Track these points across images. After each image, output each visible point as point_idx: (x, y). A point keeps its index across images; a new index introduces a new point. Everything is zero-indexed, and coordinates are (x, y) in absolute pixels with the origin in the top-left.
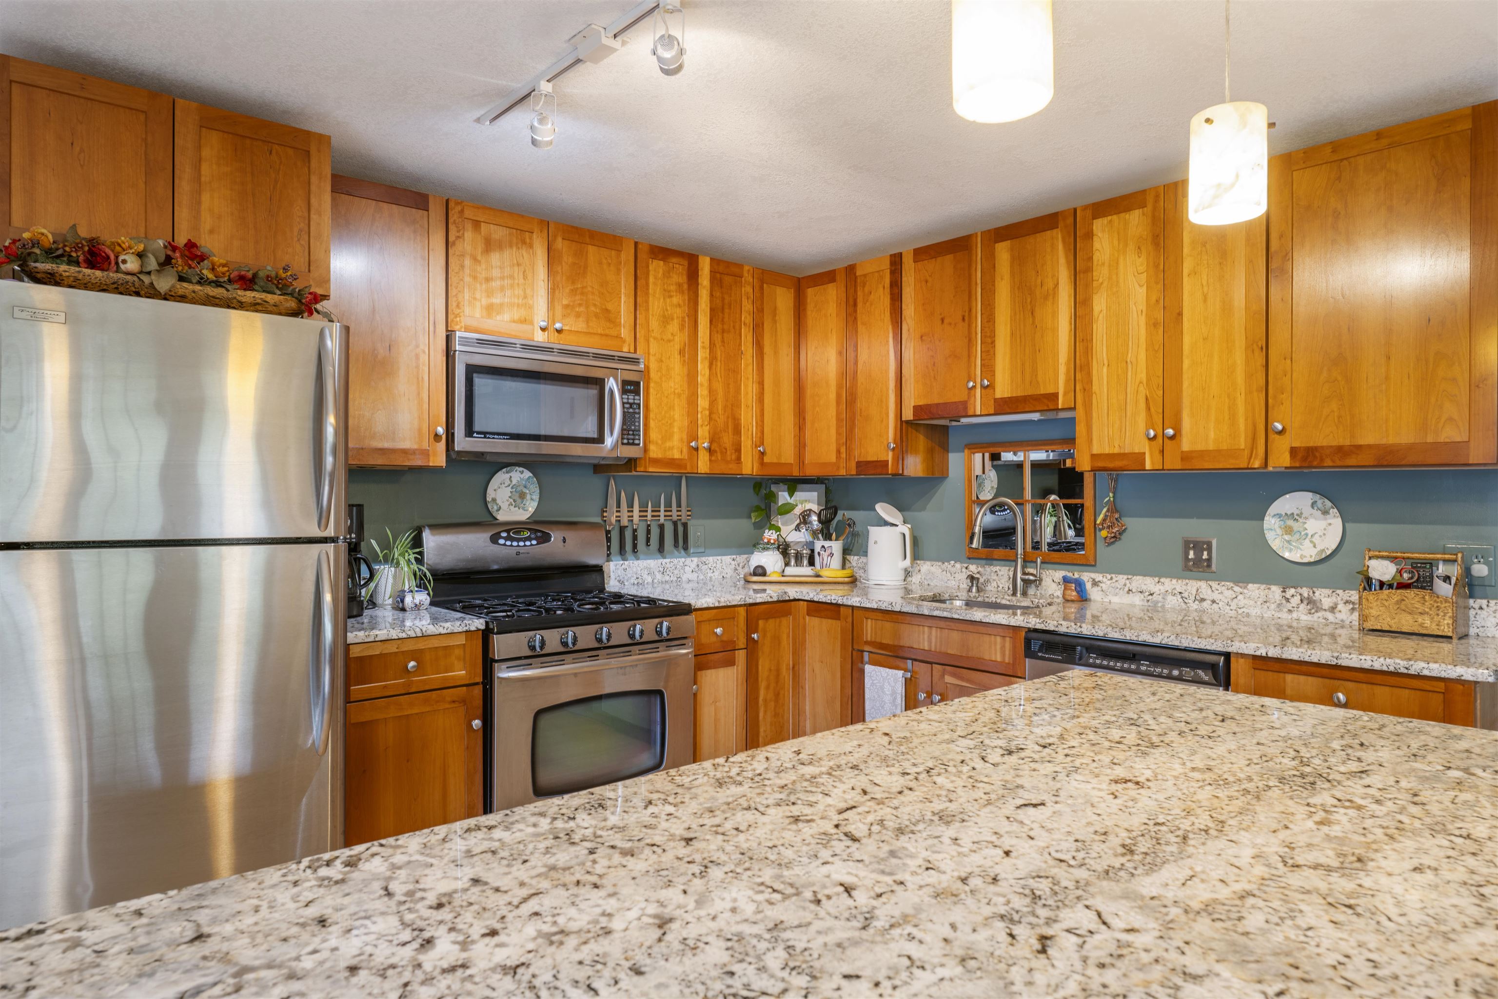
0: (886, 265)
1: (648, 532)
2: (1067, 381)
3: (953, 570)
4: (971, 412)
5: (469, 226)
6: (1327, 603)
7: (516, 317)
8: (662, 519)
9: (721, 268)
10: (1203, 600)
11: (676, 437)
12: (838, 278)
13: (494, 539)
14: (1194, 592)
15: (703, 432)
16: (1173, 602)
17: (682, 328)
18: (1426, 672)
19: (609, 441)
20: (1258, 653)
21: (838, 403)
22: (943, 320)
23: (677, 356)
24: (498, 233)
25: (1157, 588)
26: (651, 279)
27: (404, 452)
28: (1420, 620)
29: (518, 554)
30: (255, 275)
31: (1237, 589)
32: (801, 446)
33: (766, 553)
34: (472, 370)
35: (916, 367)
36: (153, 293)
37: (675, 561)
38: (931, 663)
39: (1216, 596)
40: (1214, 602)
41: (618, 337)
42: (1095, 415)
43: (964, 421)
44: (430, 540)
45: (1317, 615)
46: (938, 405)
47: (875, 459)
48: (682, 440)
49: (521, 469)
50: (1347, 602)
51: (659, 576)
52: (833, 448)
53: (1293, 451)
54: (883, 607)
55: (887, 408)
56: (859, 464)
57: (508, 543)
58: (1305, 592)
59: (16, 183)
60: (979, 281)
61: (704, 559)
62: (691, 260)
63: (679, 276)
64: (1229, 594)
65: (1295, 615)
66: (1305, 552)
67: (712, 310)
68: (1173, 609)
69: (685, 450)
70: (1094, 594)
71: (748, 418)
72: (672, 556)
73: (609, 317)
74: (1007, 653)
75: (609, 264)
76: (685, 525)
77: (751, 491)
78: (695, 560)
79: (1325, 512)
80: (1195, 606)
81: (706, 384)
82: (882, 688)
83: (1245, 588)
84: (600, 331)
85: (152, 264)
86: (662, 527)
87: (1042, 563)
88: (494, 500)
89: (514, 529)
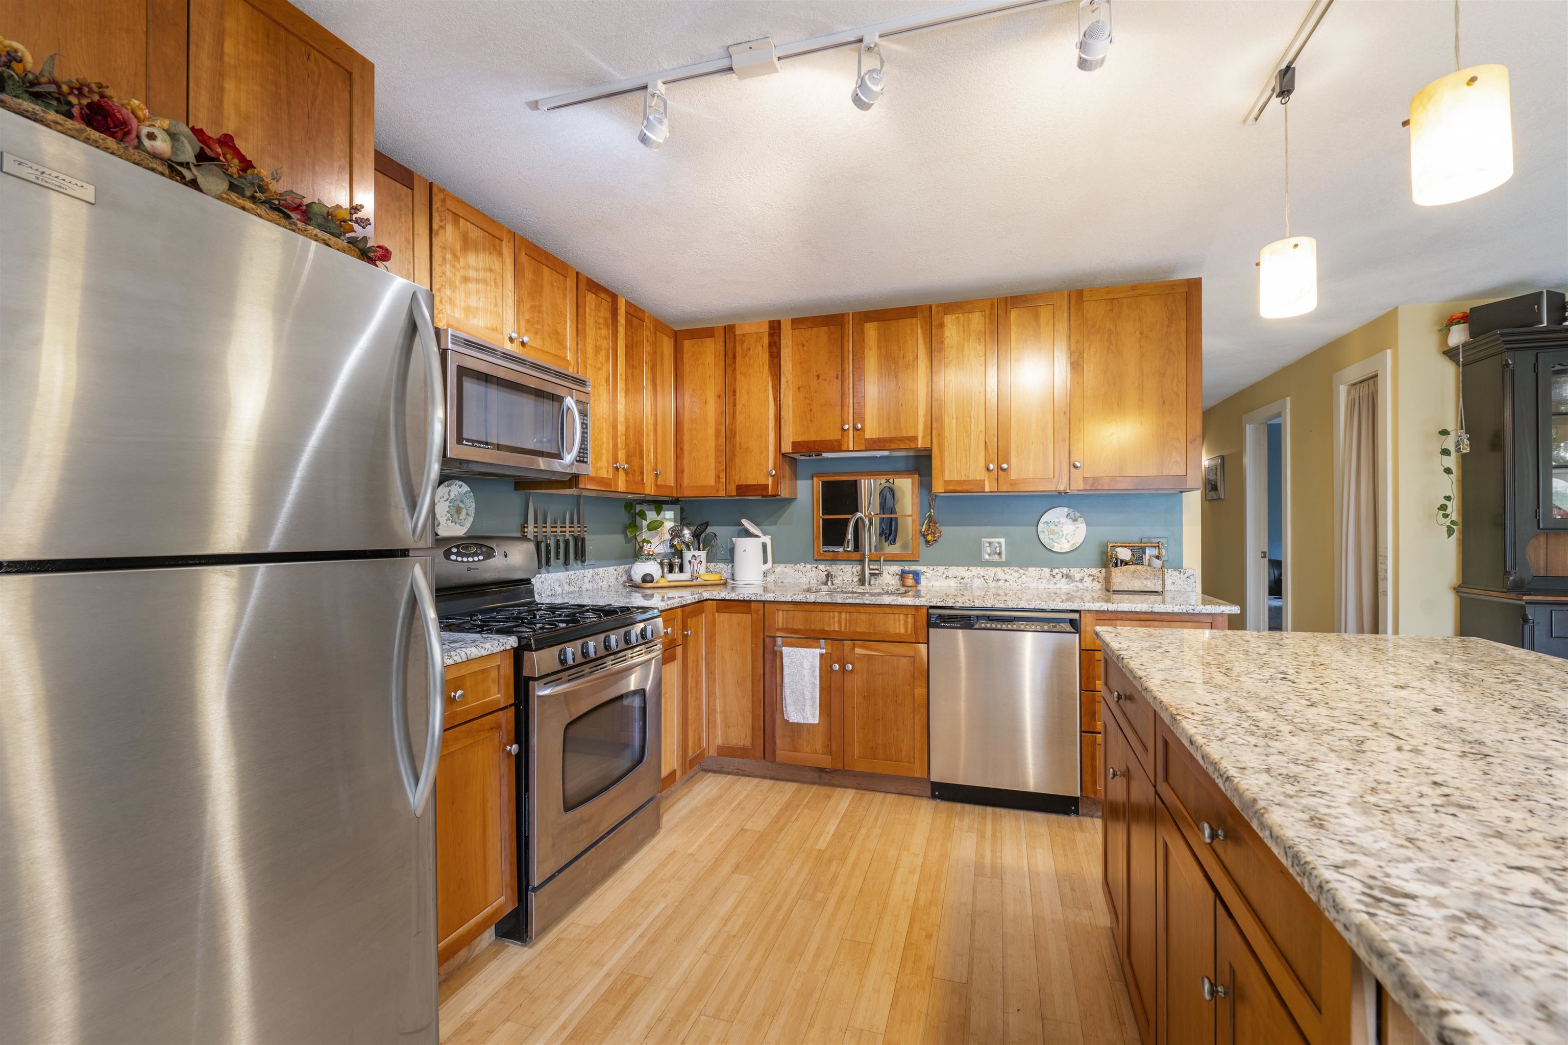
0: (765, 329)
1: (558, 546)
2: (925, 428)
3: (805, 569)
4: (844, 448)
5: (449, 217)
6: (1078, 577)
7: (489, 323)
8: (567, 534)
9: (632, 311)
10: (999, 580)
11: (604, 458)
12: (716, 334)
13: (447, 554)
14: (993, 575)
15: (621, 455)
16: (978, 582)
17: (607, 358)
18: (1204, 611)
19: (569, 458)
20: (1102, 609)
21: (717, 436)
22: (818, 377)
23: (605, 384)
24: (475, 233)
25: (965, 573)
26: (588, 310)
28: (1145, 583)
29: (469, 569)
30: (308, 208)
31: (1021, 571)
33: (649, 563)
34: (461, 372)
35: (794, 411)
37: (578, 572)
38: (843, 640)
39: (1007, 577)
40: (1006, 581)
41: (565, 359)
42: (946, 453)
43: (825, 455)
45: (1072, 585)
46: (814, 442)
47: (755, 483)
48: (608, 461)
49: (461, 483)
50: (1089, 576)
51: (566, 587)
52: (712, 474)
53: (1085, 479)
54: (798, 600)
55: (767, 442)
56: (739, 488)
57: (459, 559)
58: (1065, 571)
60: (851, 349)
61: (596, 570)
62: (612, 299)
63: (605, 313)
64: (1017, 575)
65: (1058, 586)
66: (1062, 546)
67: (626, 347)
68: (979, 588)
69: (610, 470)
70: (927, 581)
71: (646, 445)
72: (573, 567)
73: (557, 337)
74: (910, 626)
75: (559, 288)
76: (583, 541)
77: (623, 509)
78: (591, 571)
79: (1075, 520)
80: (993, 584)
81: (623, 410)
82: (802, 665)
83: (1027, 570)
84: (552, 351)
85: (187, 153)
86: (567, 542)
87: (884, 561)
89: (459, 544)
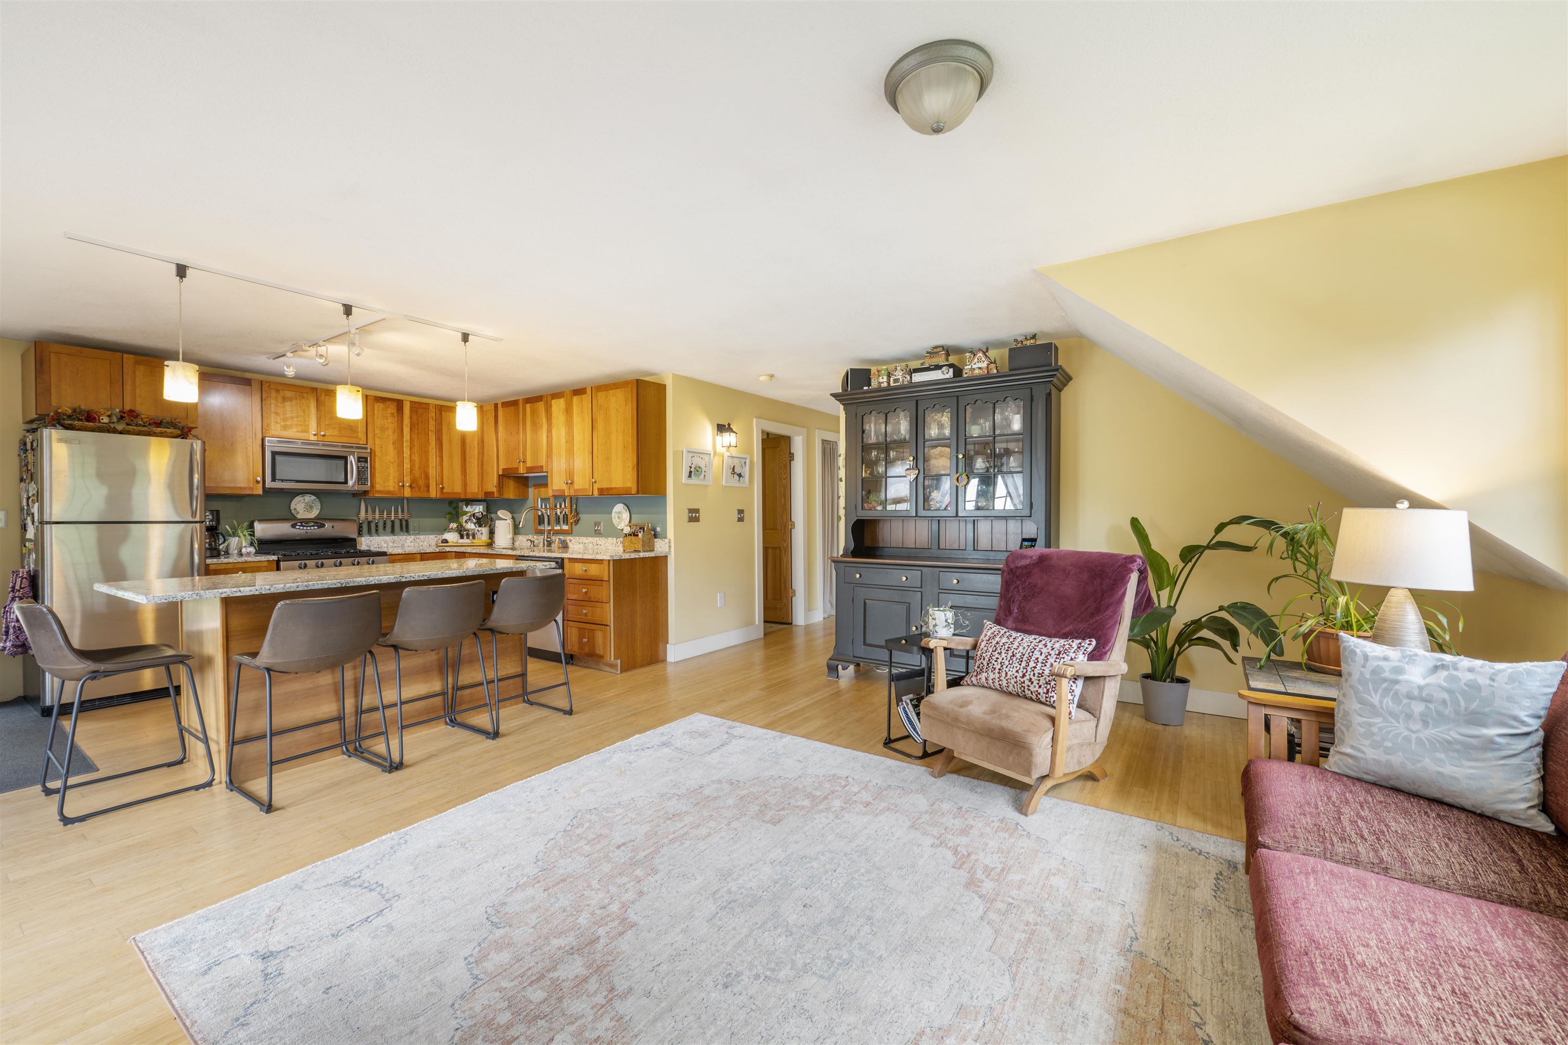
0: (493, 408)
1: (385, 523)
2: (546, 461)
5: (274, 393)
7: (300, 430)
8: (393, 518)
9: (416, 405)
10: (598, 545)
11: (391, 481)
13: (294, 526)
14: (596, 542)
15: (407, 478)
16: (591, 546)
17: (394, 432)
19: (350, 483)
22: (511, 432)
23: (391, 446)
24: (289, 395)
25: (586, 541)
26: (376, 412)
27: (241, 488)
29: (306, 532)
30: (161, 421)
32: (465, 485)
33: (451, 533)
34: (274, 454)
35: (503, 452)
36: (115, 431)
37: (401, 537)
39: (601, 543)
41: (355, 440)
42: (553, 475)
44: (258, 526)
46: (510, 468)
47: (492, 489)
48: (394, 482)
49: (308, 495)
51: (391, 544)
52: (477, 485)
53: (598, 489)
57: (302, 527)
58: (622, 539)
59: (53, 390)
60: (521, 419)
61: (418, 536)
62: (399, 404)
63: (392, 410)
64: (604, 542)
66: (619, 525)
67: (411, 424)
68: (591, 549)
69: (396, 486)
70: (570, 545)
71: (432, 472)
72: (399, 535)
73: (352, 428)
76: (407, 521)
77: (447, 505)
78: (413, 537)
79: (624, 510)
80: (596, 547)
81: (408, 457)
83: (607, 539)
84: (346, 435)
85: (115, 419)
86: (393, 522)
88: (295, 509)
89: (305, 522)
